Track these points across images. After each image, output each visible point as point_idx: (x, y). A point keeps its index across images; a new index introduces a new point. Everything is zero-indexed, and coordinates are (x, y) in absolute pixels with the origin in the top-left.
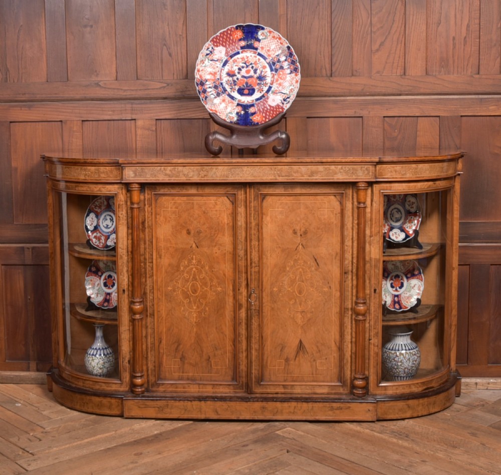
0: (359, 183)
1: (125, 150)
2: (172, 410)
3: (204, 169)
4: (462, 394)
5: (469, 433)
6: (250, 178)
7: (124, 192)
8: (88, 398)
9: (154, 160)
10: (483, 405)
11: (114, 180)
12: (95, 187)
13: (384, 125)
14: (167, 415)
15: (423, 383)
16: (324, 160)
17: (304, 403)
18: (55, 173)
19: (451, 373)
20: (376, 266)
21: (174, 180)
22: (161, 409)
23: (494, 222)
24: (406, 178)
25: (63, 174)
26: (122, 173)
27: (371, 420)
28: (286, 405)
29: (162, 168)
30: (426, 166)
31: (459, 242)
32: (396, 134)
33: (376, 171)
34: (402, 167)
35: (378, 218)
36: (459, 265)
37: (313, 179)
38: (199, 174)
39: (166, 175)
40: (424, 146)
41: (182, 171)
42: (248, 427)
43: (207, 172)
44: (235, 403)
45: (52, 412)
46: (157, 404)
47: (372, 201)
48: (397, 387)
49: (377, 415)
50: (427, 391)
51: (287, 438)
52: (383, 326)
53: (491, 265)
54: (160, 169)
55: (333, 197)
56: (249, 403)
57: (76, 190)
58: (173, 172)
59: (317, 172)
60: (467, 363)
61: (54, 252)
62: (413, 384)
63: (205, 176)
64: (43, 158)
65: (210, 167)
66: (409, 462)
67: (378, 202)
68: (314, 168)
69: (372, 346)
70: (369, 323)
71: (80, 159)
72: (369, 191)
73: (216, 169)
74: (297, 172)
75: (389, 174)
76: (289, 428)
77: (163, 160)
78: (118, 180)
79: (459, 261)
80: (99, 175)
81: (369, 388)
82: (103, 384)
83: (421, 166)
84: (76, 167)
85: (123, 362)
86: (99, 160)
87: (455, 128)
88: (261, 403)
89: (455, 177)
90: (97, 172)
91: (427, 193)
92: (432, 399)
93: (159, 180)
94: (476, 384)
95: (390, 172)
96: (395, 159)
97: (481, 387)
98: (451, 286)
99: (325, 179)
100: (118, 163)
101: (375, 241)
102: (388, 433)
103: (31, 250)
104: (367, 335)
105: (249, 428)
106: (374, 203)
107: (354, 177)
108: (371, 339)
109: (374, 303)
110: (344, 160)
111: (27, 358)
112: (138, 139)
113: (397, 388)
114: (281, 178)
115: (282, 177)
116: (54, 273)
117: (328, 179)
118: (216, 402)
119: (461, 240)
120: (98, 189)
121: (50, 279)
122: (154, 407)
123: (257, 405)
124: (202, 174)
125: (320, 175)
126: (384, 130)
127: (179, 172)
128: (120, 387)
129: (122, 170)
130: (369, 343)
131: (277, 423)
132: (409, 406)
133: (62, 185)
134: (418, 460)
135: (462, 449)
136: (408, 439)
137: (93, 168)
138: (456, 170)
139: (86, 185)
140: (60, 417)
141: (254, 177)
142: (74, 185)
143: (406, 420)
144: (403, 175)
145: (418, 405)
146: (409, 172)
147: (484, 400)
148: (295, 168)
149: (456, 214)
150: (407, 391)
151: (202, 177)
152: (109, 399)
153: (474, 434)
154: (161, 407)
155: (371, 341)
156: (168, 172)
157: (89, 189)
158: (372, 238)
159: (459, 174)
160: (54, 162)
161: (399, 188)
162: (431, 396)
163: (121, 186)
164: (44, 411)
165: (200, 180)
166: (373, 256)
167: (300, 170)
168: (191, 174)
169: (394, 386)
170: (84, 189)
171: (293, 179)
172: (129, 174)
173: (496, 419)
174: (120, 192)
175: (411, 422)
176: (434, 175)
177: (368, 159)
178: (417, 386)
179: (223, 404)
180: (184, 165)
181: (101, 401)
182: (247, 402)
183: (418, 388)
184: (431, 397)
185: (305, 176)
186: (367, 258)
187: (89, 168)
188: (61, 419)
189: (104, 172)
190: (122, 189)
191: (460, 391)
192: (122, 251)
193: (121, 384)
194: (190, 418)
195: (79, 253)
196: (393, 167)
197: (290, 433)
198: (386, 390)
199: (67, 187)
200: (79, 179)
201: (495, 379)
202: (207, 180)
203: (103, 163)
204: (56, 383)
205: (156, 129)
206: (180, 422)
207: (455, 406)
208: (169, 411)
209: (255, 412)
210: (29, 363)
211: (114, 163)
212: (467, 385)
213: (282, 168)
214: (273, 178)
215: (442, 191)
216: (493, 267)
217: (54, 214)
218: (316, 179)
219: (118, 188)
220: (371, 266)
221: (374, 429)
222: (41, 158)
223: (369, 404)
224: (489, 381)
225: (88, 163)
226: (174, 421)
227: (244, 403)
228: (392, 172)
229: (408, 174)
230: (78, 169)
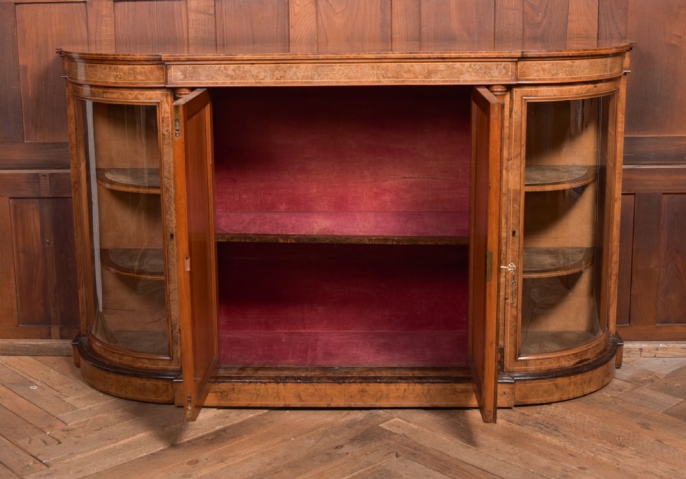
0: (494, 87)
1: (173, 41)
2: (240, 396)
3: (279, 69)
4: (623, 364)
5: (639, 424)
6: (344, 80)
7: (169, 101)
8: (127, 379)
9: (210, 56)
10: (652, 381)
11: (156, 83)
12: (130, 94)
13: (523, 5)
14: (234, 402)
15: (576, 355)
16: (446, 55)
17: (417, 385)
18: (76, 74)
19: (609, 337)
20: (515, 200)
21: (239, 83)
22: (223, 394)
23: (668, 137)
24: (557, 79)
25: (87, 75)
26: (167, 74)
27: (506, 406)
28: (393, 386)
29: (222, 66)
30: (585, 62)
31: (624, 164)
32: (539, 19)
33: (516, 69)
34: (553, 64)
35: (519, 135)
36: (623, 194)
37: (431, 81)
38: (274, 75)
39: (227, 76)
40: (577, 34)
41: (250, 71)
42: (343, 417)
43: (285, 71)
44: (323, 385)
45: (79, 399)
46: (219, 388)
47: (511, 111)
48: (542, 361)
49: (515, 399)
50: (580, 365)
51: (396, 434)
52: (525, 280)
53: (664, 194)
54: (219, 69)
56: (343, 385)
57: (103, 97)
58: (237, 72)
59: (436, 72)
60: (629, 323)
61: (78, 182)
62: (563, 357)
63: (281, 77)
64: (60, 52)
65: (289, 65)
66: (563, 470)
67: (519, 113)
68: (432, 66)
69: (509, 308)
70: (505, 276)
71: (108, 55)
72: (507, 97)
73: (297, 67)
74: (409, 71)
75: (535, 74)
76: (397, 419)
77: (222, 56)
78: (161, 83)
79: (623, 189)
80: (135, 77)
81: (505, 363)
82: (146, 361)
83: (577, 62)
84: (103, 66)
85: (172, 332)
86: (134, 55)
87: (619, 11)
88: (359, 384)
89: (620, 77)
90: (131, 72)
91: (583, 100)
92: (588, 375)
93: (217, 83)
94: (641, 350)
95: (536, 71)
96: (543, 53)
97: (647, 354)
98: (612, 223)
99: (447, 81)
100: (160, 60)
101: (515, 166)
102: (530, 425)
103: (48, 178)
104: (502, 293)
105: (343, 420)
106: (513, 114)
107: (487, 78)
108: (508, 298)
109: (513, 250)
110: (473, 55)
111: (47, 321)
112: (190, 26)
113: (541, 363)
114: (386, 79)
115: (388, 78)
116: (79, 209)
117: (451, 81)
118: (299, 384)
119: (627, 160)
120: (134, 96)
121: (74, 218)
122: (215, 392)
123: (354, 388)
124: (278, 74)
125: (439, 76)
126: (524, 12)
127: (245, 72)
128: (170, 365)
129: (167, 69)
130: (505, 303)
131: (381, 412)
132: (557, 387)
133: (86, 90)
134: (574, 468)
135: (633, 448)
136: (557, 433)
137: (126, 67)
138: (622, 68)
139: (117, 91)
140: (88, 406)
141: (349, 79)
142: (100, 90)
143: (554, 405)
144: (553, 75)
145: (569, 384)
146: (560, 70)
147: (653, 373)
148: (406, 65)
149: (621, 127)
150: (554, 365)
151: (277, 79)
152: (154, 382)
153: (645, 426)
154: (224, 391)
155: (507, 301)
156: (230, 72)
157: (121, 97)
158: (510, 162)
159: (625, 74)
160: (74, 59)
161: (548, 94)
162: (586, 371)
163: (165, 92)
164: (68, 397)
165: (274, 83)
166: (511, 186)
167: (413, 69)
168: (262, 75)
169: (538, 359)
170: (115, 96)
171: (404, 81)
172: (177, 76)
173: (673, 401)
174: (165, 100)
175: (560, 406)
176: (594, 75)
177: (506, 54)
178: (568, 358)
179: (309, 388)
180: (252, 62)
181: (144, 384)
182: (340, 383)
183: (568, 361)
184: (586, 374)
185: (420, 77)
186: (504, 190)
187: (120, 67)
188: (90, 409)
189: (141, 73)
190: (167, 96)
191: (621, 361)
192: (169, 181)
193: (172, 360)
194: (264, 406)
195: (112, 183)
196: (541, 64)
197: (399, 427)
198: (526, 365)
199: (93, 94)
200: (107, 82)
201: (666, 344)
202: (284, 83)
203: (139, 61)
204: (85, 357)
205: (215, 12)
206: (251, 411)
207: (616, 382)
208: (236, 396)
209: (351, 397)
210: (50, 328)
211: (154, 60)
212: (629, 352)
213: (388, 66)
214: (375, 79)
215: (603, 97)
216: (665, 196)
217: (76, 130)
218: (435, 82)
219: (162, 95)
220: (509, 200)
221: (512, 419)
222: (57, 53)
223: (504, 385)
224: (658, 346)
225: (119, 60)
226: (242, 410)
227: (337, 385)
228: (538, 71)
229: (561, 74)
230: (106, 69)
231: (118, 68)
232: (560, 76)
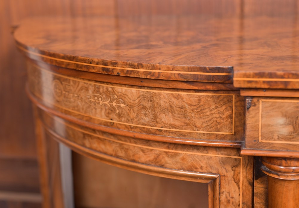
12: (143, 151)
80: (155, 117)
84: (82, 83)
86: (153, 67)
90: (148, 104)
120: (152, 157)
137: (134, 90)
139: (112, 139)
157: (121, 154)
170: (109, 149)
174: (230, 174)
187: (120, 89)
189: (171, 109)
190: (236, 166)
200: (90, 119)
219: (223, 162)
230: (87, 89)
231: (114, 92)
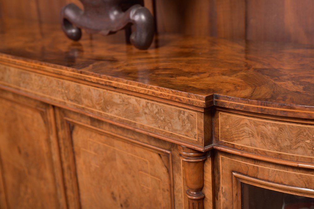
34: (281, 129)
55: (156, 156)
59: (111, 104)
72: (208, 167)
75: (247, 141)
106: (221, 194)
125: (115, 111)
144: (281, 149)
185: (97, 107)
228: (253, 136)
229: (300, 150)
232: (299, 153)
